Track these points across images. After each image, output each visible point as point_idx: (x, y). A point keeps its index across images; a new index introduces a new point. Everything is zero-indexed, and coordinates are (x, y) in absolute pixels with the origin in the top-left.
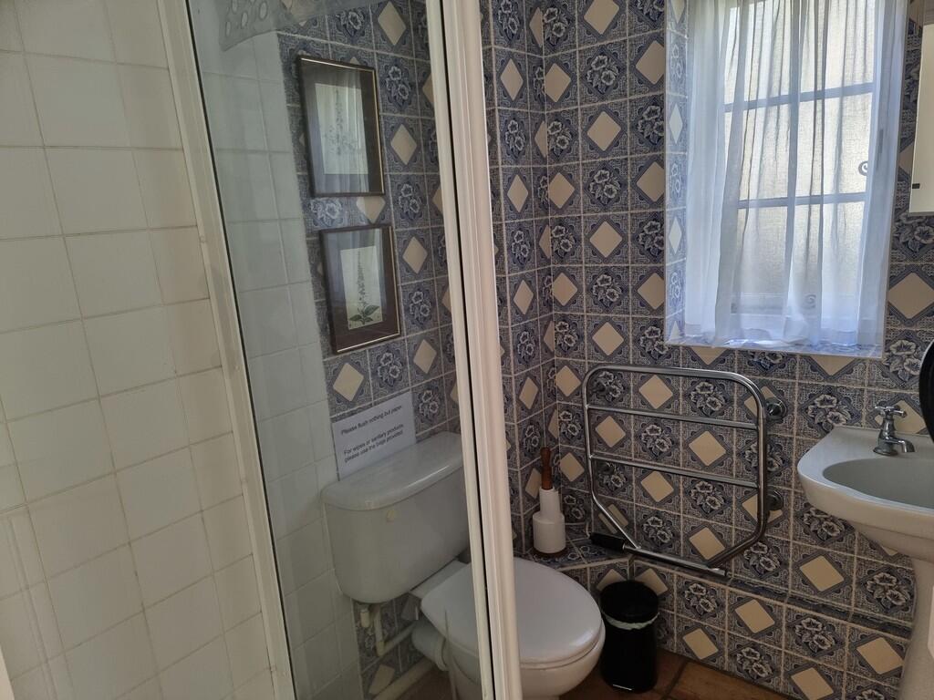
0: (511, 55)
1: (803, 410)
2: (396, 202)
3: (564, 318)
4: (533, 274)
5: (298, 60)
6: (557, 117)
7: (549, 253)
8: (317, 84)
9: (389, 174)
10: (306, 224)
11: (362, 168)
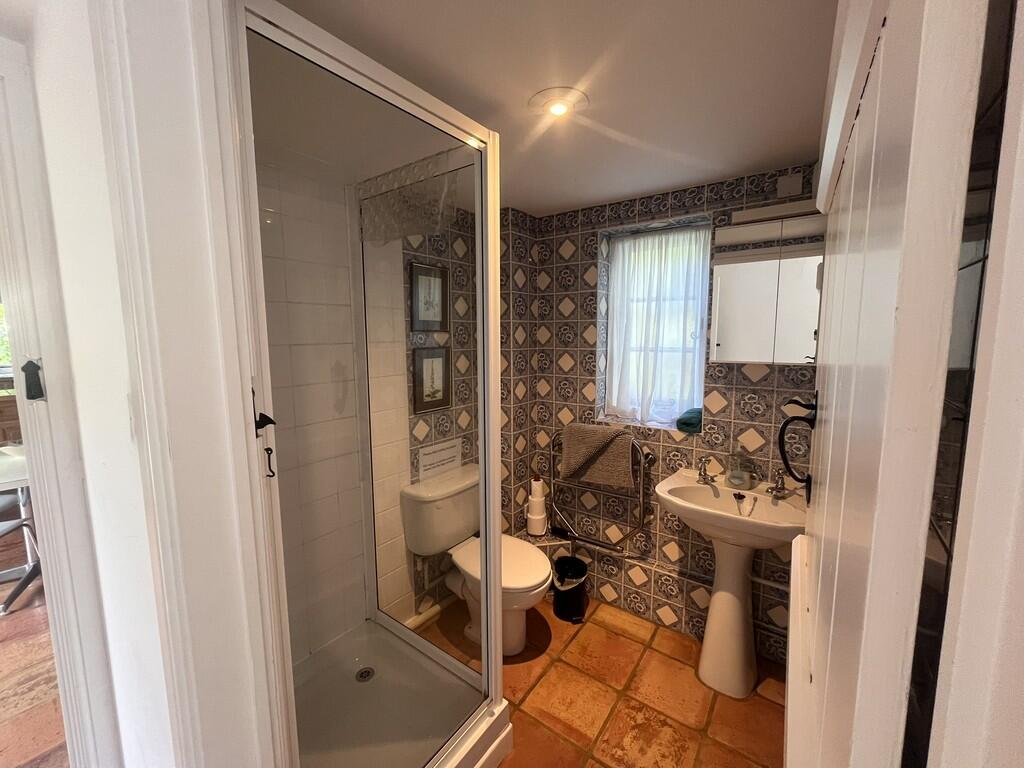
0: (520, 266)
1: (664, 459)
2: (455, 336)
3: (543, 404)
4: (526, 378)
5: (411, 264)
6: (543, 297)
7: (536, 368)
8: (420, 277)
9: (452, 322)
10: (407, 344)
11: (438, 318)
